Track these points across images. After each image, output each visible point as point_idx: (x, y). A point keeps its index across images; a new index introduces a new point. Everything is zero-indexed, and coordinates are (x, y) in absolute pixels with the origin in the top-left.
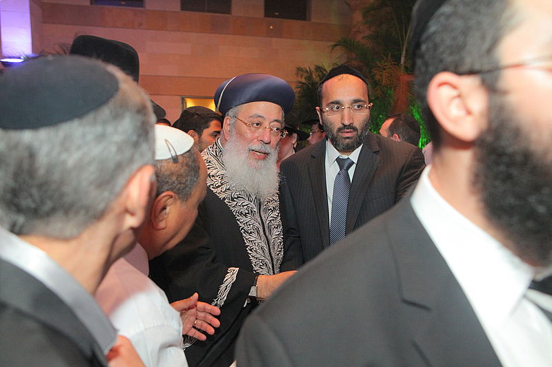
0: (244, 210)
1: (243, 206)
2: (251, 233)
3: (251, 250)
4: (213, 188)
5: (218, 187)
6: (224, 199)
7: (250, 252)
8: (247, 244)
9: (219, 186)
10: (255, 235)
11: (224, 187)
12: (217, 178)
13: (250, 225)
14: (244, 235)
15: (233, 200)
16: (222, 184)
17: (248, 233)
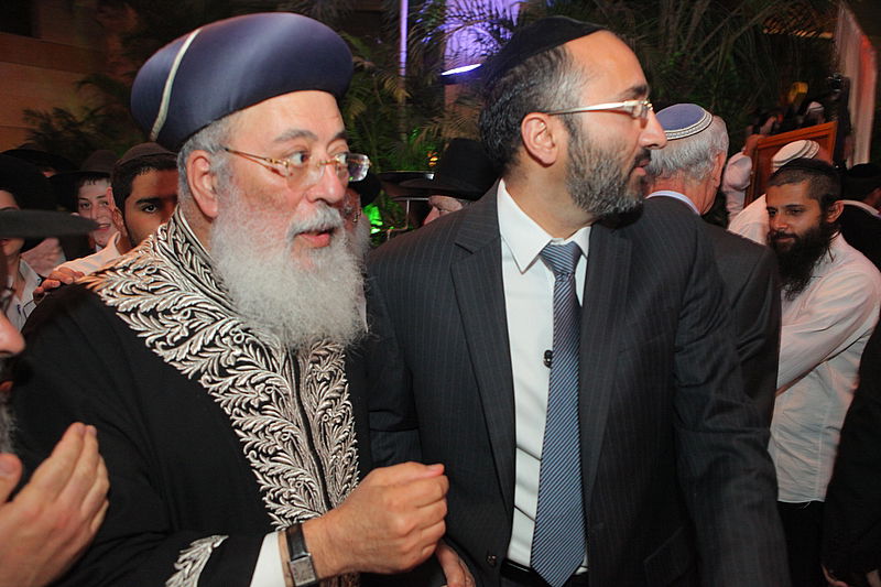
0: (256, 396)
1: (253, 386)
2: (275, 454)
3: (276, 501)
4: (166, 348)
5: (178, 344)
6: (198, 374)
7: (272, 505)
8: (267, 486)
9: (184, 340)
10: (287, 457)
11: (199, 340)
12: (178, 317)
13: (273, 432)
14: (256, 463)
15: (223, 373)
16: (192, 332)
17: (266, 455)
